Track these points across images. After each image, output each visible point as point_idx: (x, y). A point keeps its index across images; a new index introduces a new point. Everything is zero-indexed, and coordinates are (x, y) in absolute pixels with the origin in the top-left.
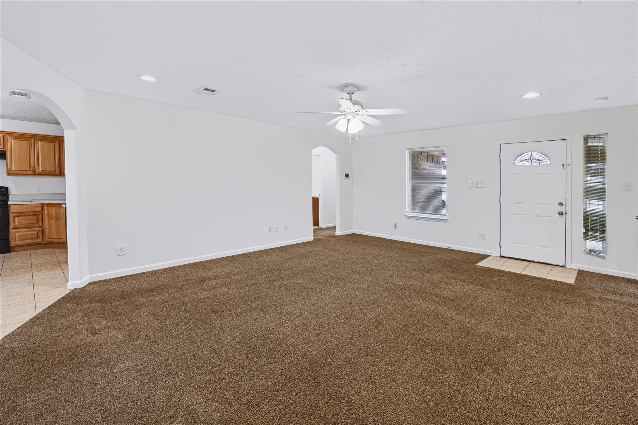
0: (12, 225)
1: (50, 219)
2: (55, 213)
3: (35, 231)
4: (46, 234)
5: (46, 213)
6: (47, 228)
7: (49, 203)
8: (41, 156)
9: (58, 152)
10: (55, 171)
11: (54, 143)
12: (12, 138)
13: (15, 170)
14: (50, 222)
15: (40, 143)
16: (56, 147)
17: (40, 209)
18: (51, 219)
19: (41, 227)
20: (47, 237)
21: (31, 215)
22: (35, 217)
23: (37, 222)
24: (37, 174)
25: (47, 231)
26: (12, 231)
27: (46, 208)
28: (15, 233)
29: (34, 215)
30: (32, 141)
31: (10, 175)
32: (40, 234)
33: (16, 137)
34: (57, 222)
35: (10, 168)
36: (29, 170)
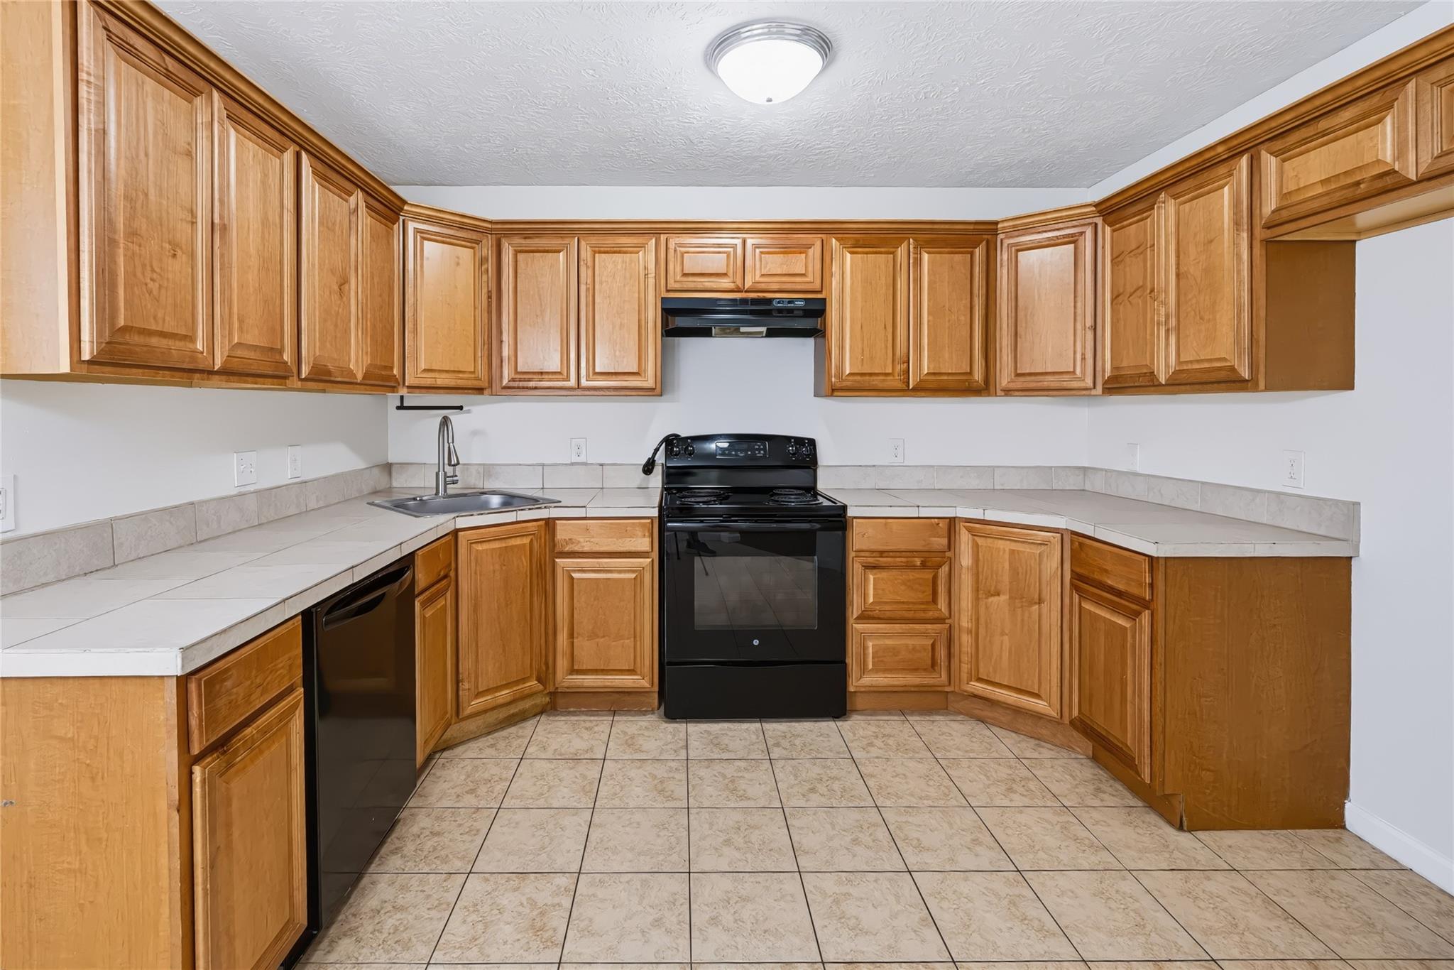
0: (855, 608)
1: (982, 591)
2: (1007, 565)
3: (924, 634)
4: (965, 658)
5: (966, 560)
6: (969, 632)
7: (981, 517)
8: (929, 314)
9: (983, 291)
10: (971, 373)
11: (972, 254)
12: (845, 247)
13: (850, 374)
14: (982, 603)
15: (926, 257)
16: (977, 269)
17: (945, 541)
18: (991, 594)
19: (940, 620)
20: (965, 667)
21: (912, 567)
22: (928, 575)
23: (935, 601)
24: (914, 389)
25: (966, 640)
26: (856, 628)
27: (964, 538)
28: (864, 636)
29: (924, 565)
30: (901, 251)
31: (836, 394)
32: (942, 653)
33: (857, 240)
34: (1019, 611)
35: (836, 366)
36: (890, 371)
